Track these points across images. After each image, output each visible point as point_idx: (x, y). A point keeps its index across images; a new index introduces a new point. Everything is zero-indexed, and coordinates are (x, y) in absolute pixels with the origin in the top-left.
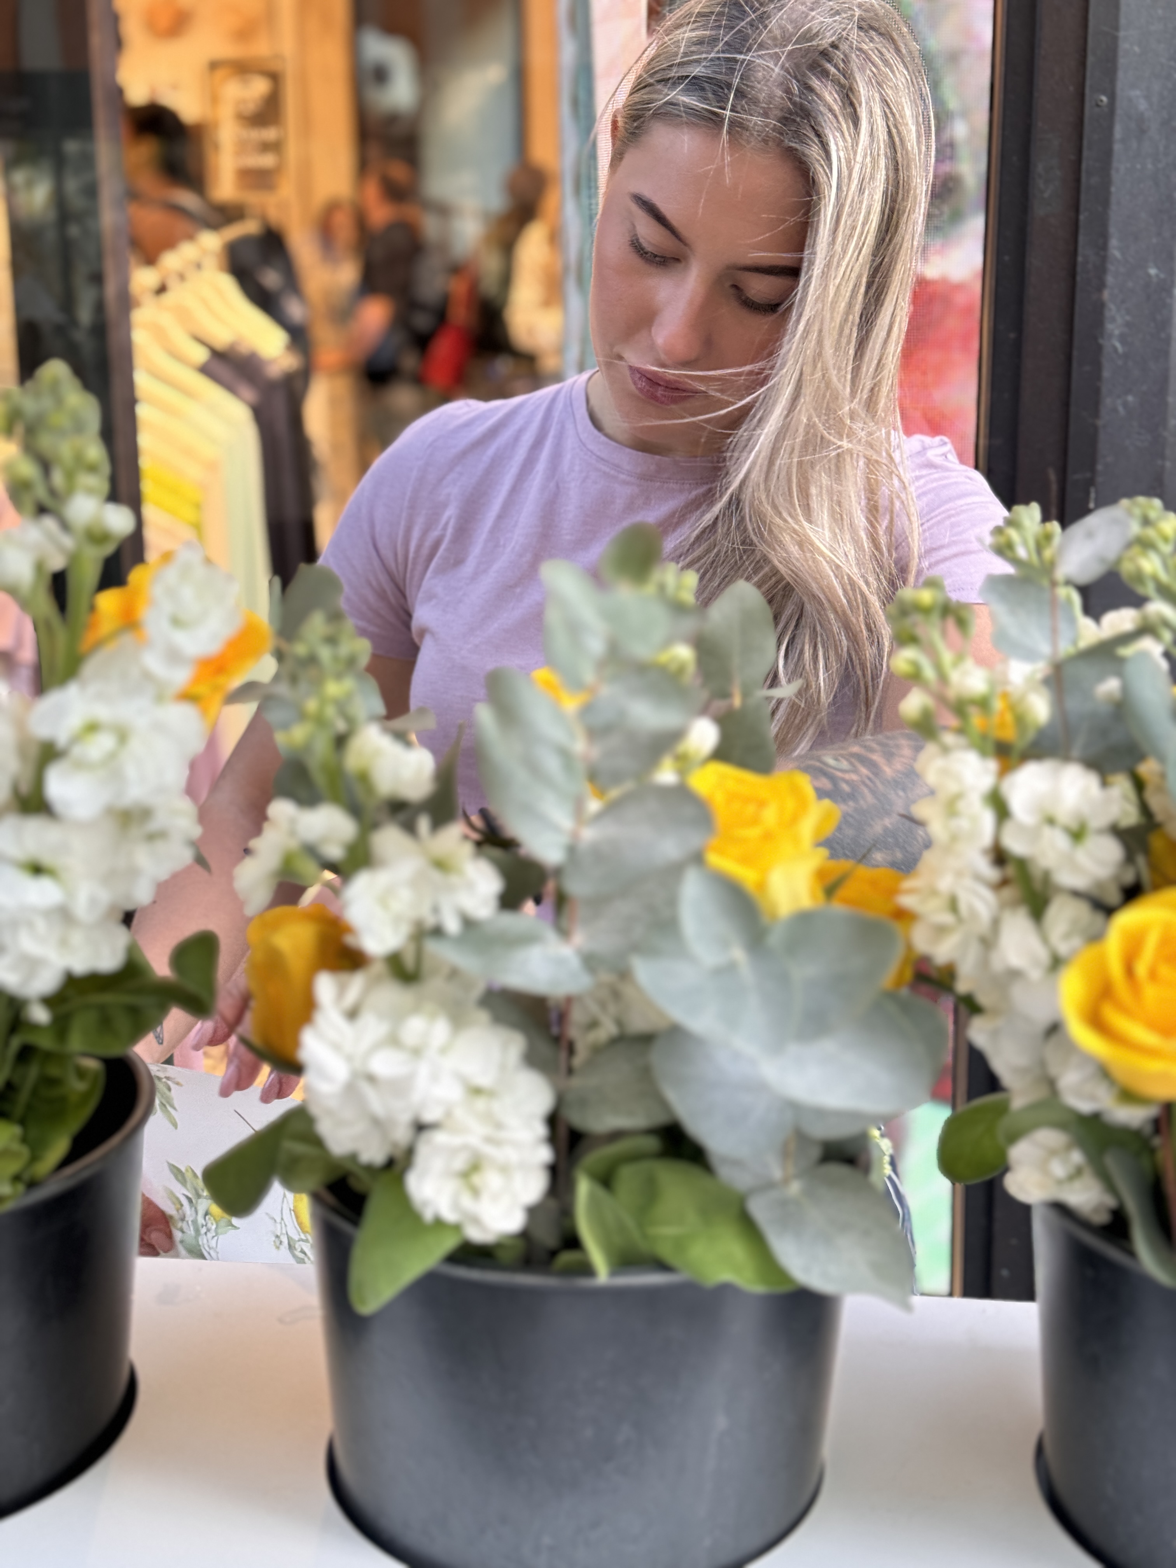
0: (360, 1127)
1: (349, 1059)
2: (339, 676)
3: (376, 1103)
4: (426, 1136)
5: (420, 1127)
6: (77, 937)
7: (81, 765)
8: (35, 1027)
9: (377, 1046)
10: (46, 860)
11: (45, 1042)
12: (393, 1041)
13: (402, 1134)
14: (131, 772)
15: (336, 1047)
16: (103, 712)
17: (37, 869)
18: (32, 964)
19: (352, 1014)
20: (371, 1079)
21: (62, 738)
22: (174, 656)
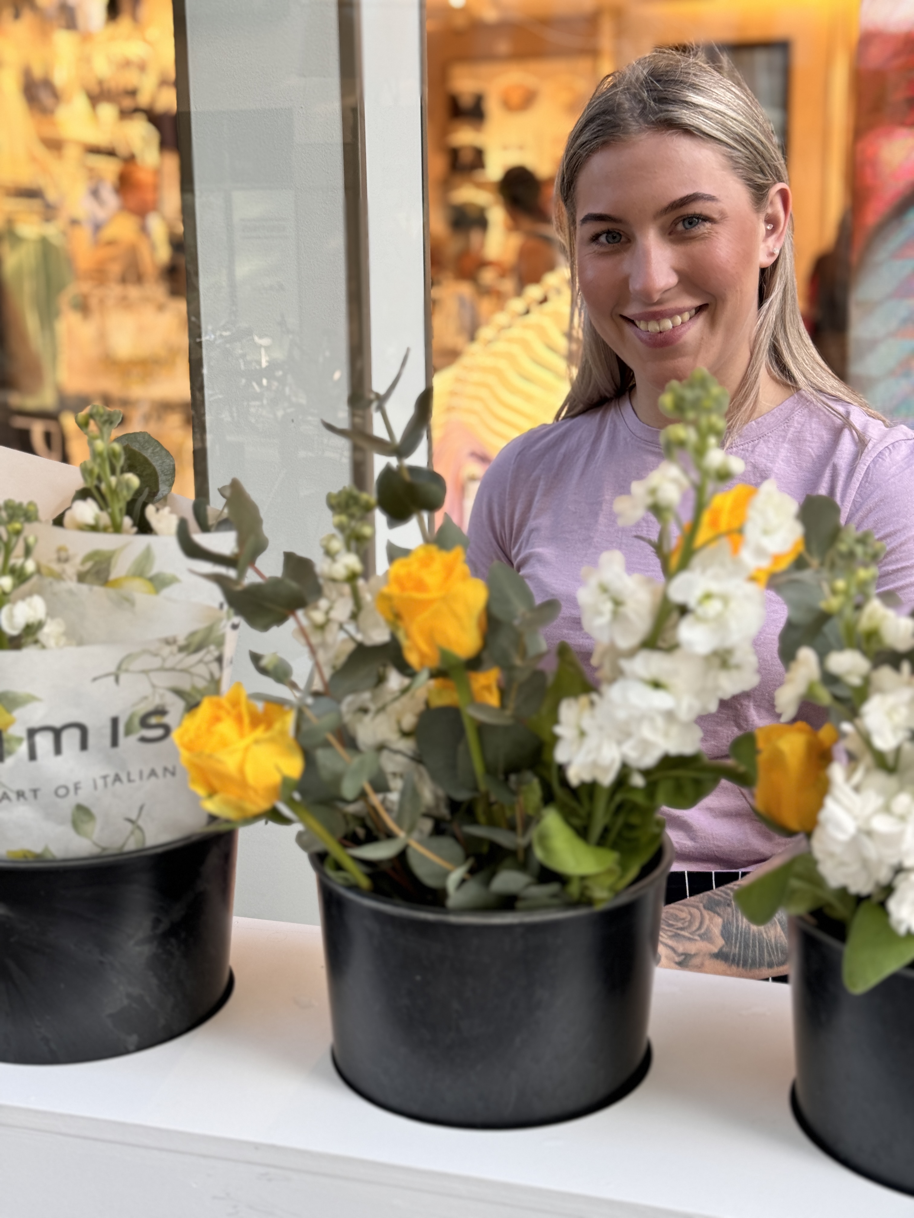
0: (855, 867)
1: (855, 818)
2: (866, 566)
3: (872, 850)
4: (901, 876)
5: (899, 870)
6: (675, 730)
7: (701, 620)
8: (634, 789)
9: (877, 812)
10: (663, 679)
11: (640, 799)
12: (887, 809)
13: (884, 875)
14: (733, 625)
15: (848, 810)
16: (714, 587)
17: (657, 685)
18: (645, 745)
19: (857, 789)
20: (869, 833)
21: (692, 603)
22: (760, 552)
